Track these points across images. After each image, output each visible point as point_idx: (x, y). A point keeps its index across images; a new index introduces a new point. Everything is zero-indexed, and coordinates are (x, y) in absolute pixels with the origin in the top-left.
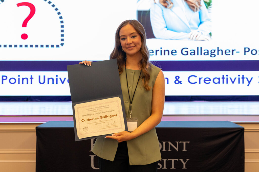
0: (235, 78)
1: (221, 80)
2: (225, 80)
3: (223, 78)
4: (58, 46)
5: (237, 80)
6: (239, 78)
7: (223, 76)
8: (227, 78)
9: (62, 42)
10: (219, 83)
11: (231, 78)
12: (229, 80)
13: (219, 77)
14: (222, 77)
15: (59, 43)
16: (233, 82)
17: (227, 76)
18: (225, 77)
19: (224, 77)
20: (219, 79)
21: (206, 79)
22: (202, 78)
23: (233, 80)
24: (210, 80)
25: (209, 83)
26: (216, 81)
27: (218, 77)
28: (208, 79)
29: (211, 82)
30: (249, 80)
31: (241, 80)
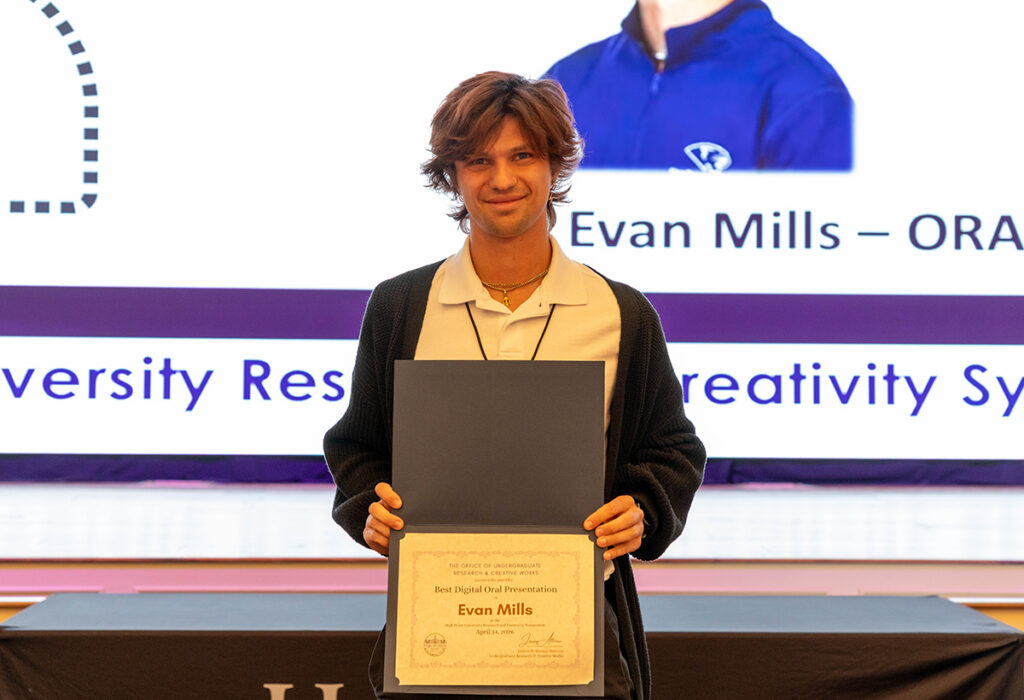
0: (856, 379)
1: (788, 387)
2: (807, 387)
3: (797, 377)
4: (67, 208)
5: (862, 387)
6: (872, 380)
7: (797, 367)
8: (817, 379)
9: (90, 189)
10: (777, 398)
11: (833, 379)
12: (826, 387)
13: (778, 374)
14: (792, 371)
15: (76, 191)
16: (844, 398)
17: (817, 366)
18: (807, 371)
19: (803, 372)
20: (777, 380)
21: (717, 383)
22: (695, 376)
23: (844, 390)
24: (735, 386)
25: (731, 400)
26: (765, 389)
27: (772, 375)
28: (727, 383)
29: (741, 394)
30: (920, 390)
31: (881, 387)
